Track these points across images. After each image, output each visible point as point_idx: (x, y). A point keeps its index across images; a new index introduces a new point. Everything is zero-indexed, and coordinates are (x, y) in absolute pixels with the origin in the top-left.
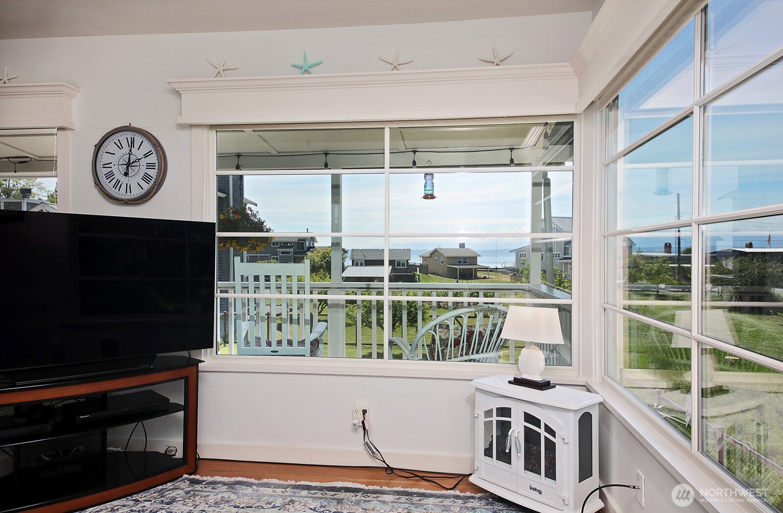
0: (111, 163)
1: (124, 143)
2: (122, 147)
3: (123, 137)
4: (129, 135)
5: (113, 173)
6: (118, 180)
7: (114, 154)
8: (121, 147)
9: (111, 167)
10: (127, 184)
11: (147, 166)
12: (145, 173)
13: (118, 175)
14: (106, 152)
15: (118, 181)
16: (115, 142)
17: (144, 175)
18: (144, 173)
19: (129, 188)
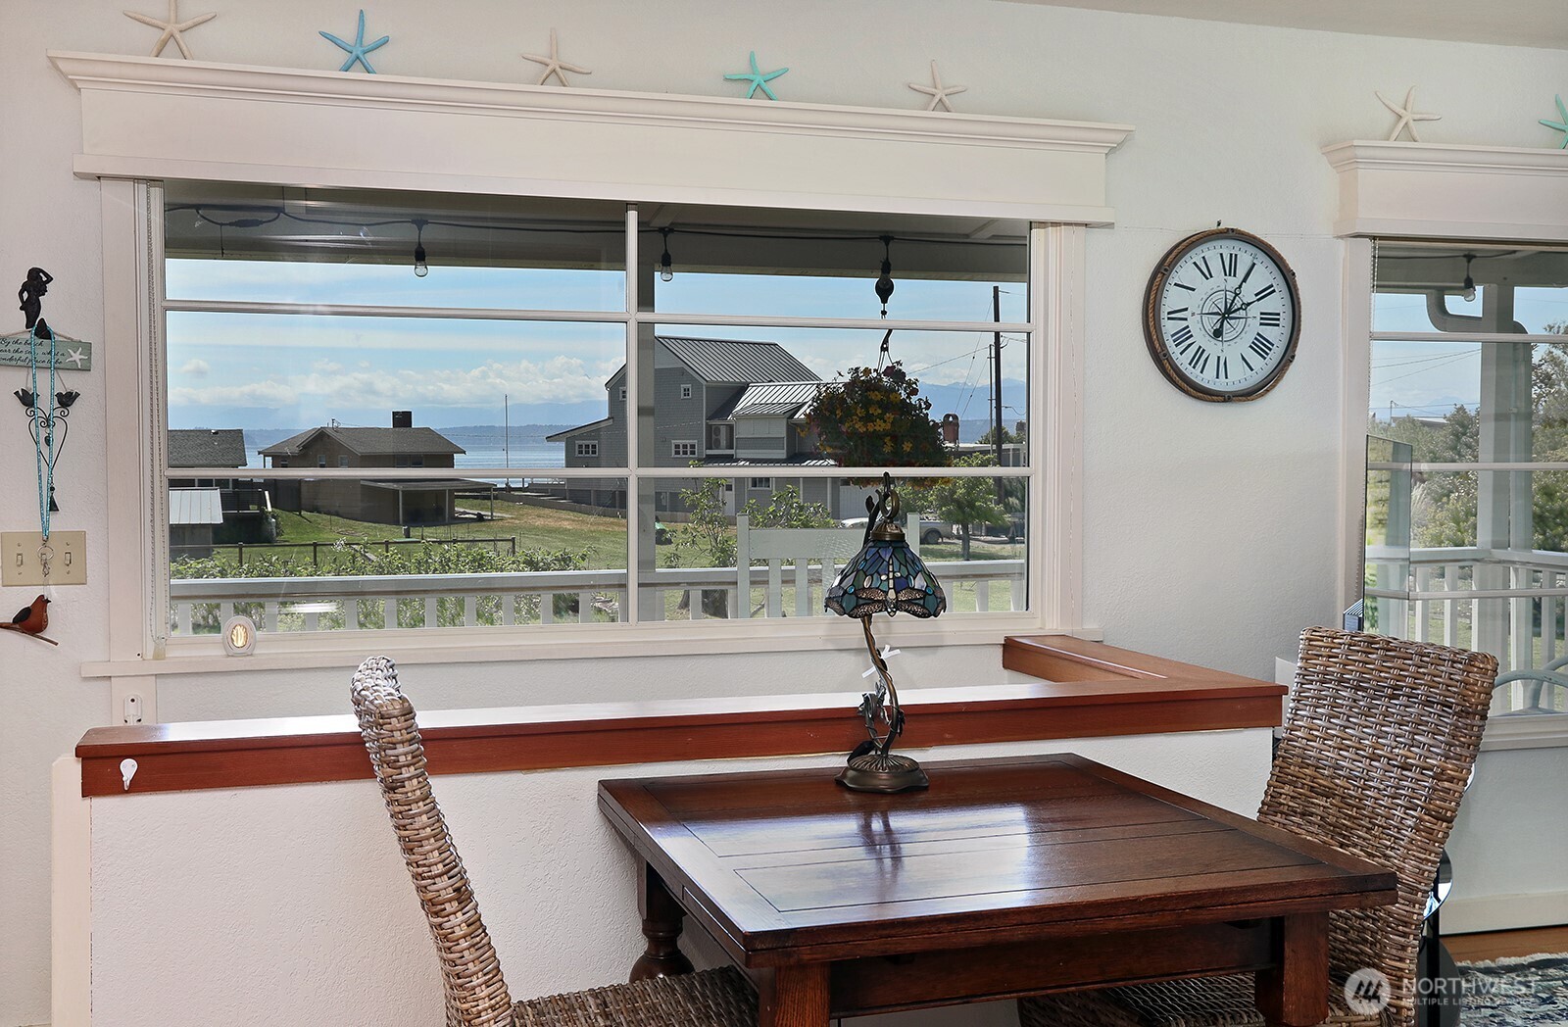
0: (1186, 309)
1: (1216, 266)
2: (1210, 275)
3: (1212, 252)
4: (1227, 247)
5: (1189, 331)
6: (1200, 347)
7: (1193, 290)
8: (1208, 275)
9: (1186, 319)
10: (1219, 357)
11: (1261, 319)
12: (1258, 334)
13: (1201, 338)
14: (1176, 284)
15: (1200, 351)
16: (1195, 263)
17: (1256, 339)
18: (1255, 335)
19: (1222, 366)
